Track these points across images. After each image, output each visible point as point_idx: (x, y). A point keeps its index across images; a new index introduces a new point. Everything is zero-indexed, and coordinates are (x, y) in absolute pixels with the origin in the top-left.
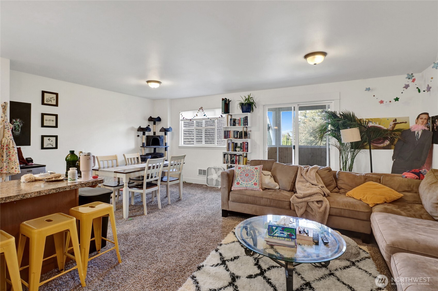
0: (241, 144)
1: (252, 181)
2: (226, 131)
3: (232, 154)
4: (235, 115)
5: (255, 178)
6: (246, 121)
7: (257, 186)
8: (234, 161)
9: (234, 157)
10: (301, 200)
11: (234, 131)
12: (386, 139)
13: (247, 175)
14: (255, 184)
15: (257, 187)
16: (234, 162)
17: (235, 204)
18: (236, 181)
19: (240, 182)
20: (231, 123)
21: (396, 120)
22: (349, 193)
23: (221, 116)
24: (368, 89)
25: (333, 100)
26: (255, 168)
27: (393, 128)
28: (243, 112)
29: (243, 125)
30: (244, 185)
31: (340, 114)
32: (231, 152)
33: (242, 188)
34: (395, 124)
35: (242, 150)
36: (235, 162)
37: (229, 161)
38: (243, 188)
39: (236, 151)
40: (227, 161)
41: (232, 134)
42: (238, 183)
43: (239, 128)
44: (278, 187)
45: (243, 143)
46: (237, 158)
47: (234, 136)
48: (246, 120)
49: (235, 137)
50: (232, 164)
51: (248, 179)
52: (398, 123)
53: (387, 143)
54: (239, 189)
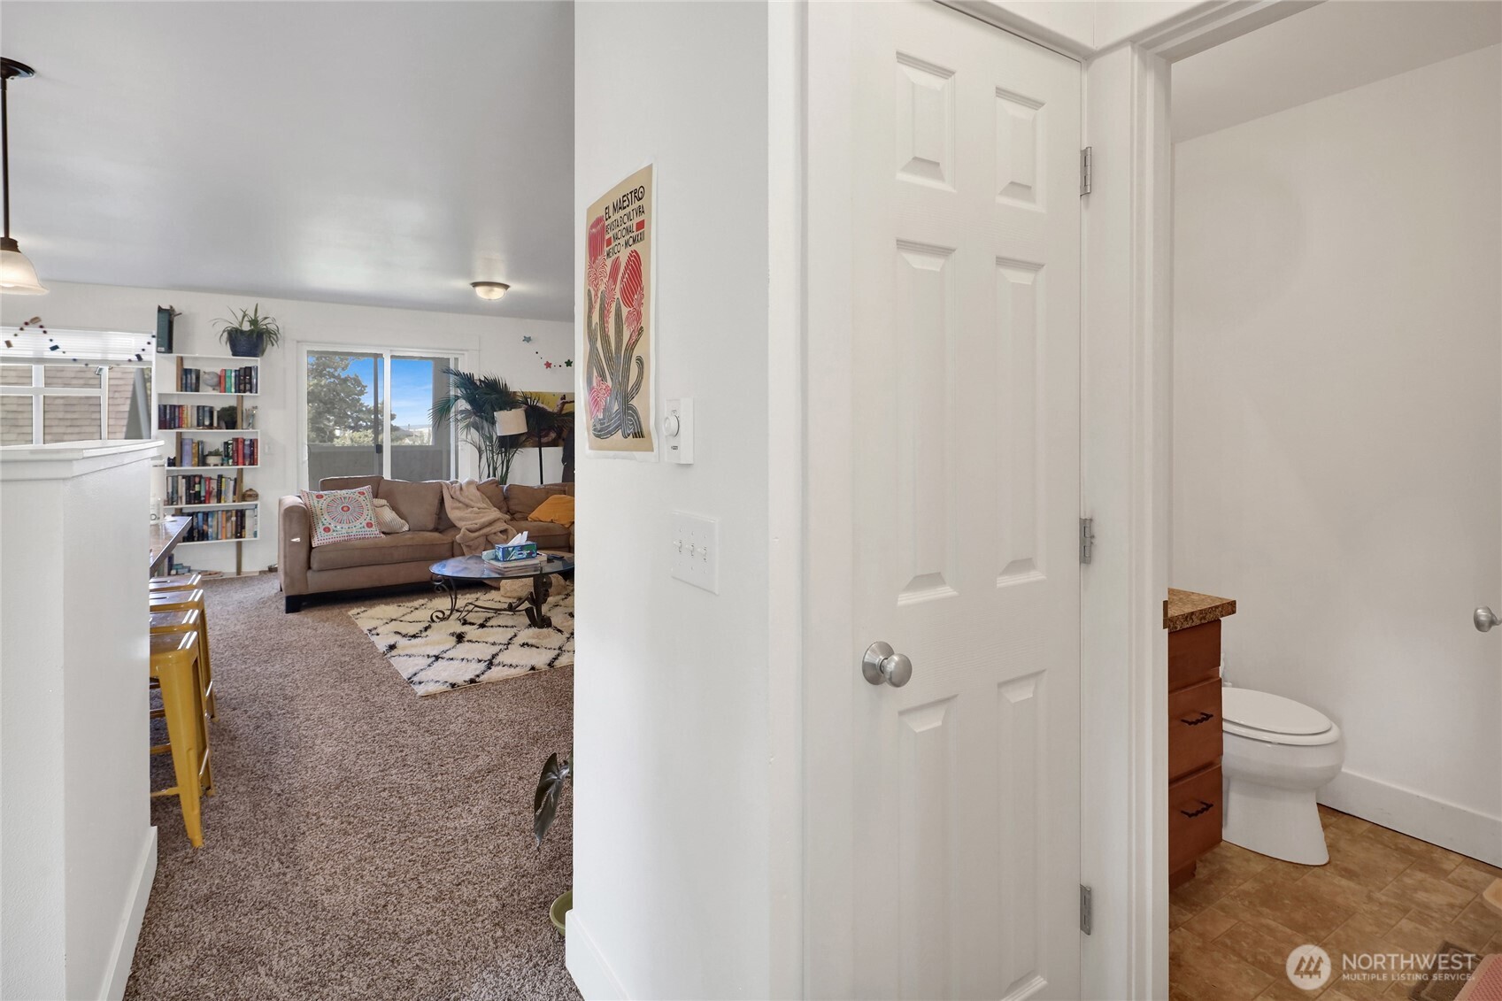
0: (226, 444)
1: (362, 520)
2: (165, 406)
3: (195, 476)
4: (196, 359)
5: (365, 512)
6: (247, 381)
7: (374, 528)
8: (203, 494)
9: (200, 483)
10: (476, 534)
11: (198, 407)
12: (551, 428)
13: (345, 509)
14: (369, 525)
15: (375, 531)
16: (203, 499)
17: (326, 576)
18: (321, 524)
19: (332, 527)
20: (189, 381)
21: (564, 398)
22: (534, 515)
23: (135, 358)
24: (528, 339)
25: (467, 350)
26: (359, 493)
27: (562, 409)
28: (234, 355)
29: (233, 390)
30: (344, 531)
31: (480, 380)
32: (189, 468)
33: (339, 539)
34: (564, 404)
35: (231, 461)
36: (204, 497)
37: (181, 498)
38: (342, 539)
39: (209, 465)
40: (172, 498)
41: (190, 416)
42: (327, 530)
43: (220, 400)
44: (406, 528)
45: (236, 440)
46: (212, 486)
47: (201, 422)
48: (245, 378)
49: (204, 425)
50: (195, 503)
51: (351, 517)
52: (567, 402)
53: (553, 435)
54: (331, 540)
